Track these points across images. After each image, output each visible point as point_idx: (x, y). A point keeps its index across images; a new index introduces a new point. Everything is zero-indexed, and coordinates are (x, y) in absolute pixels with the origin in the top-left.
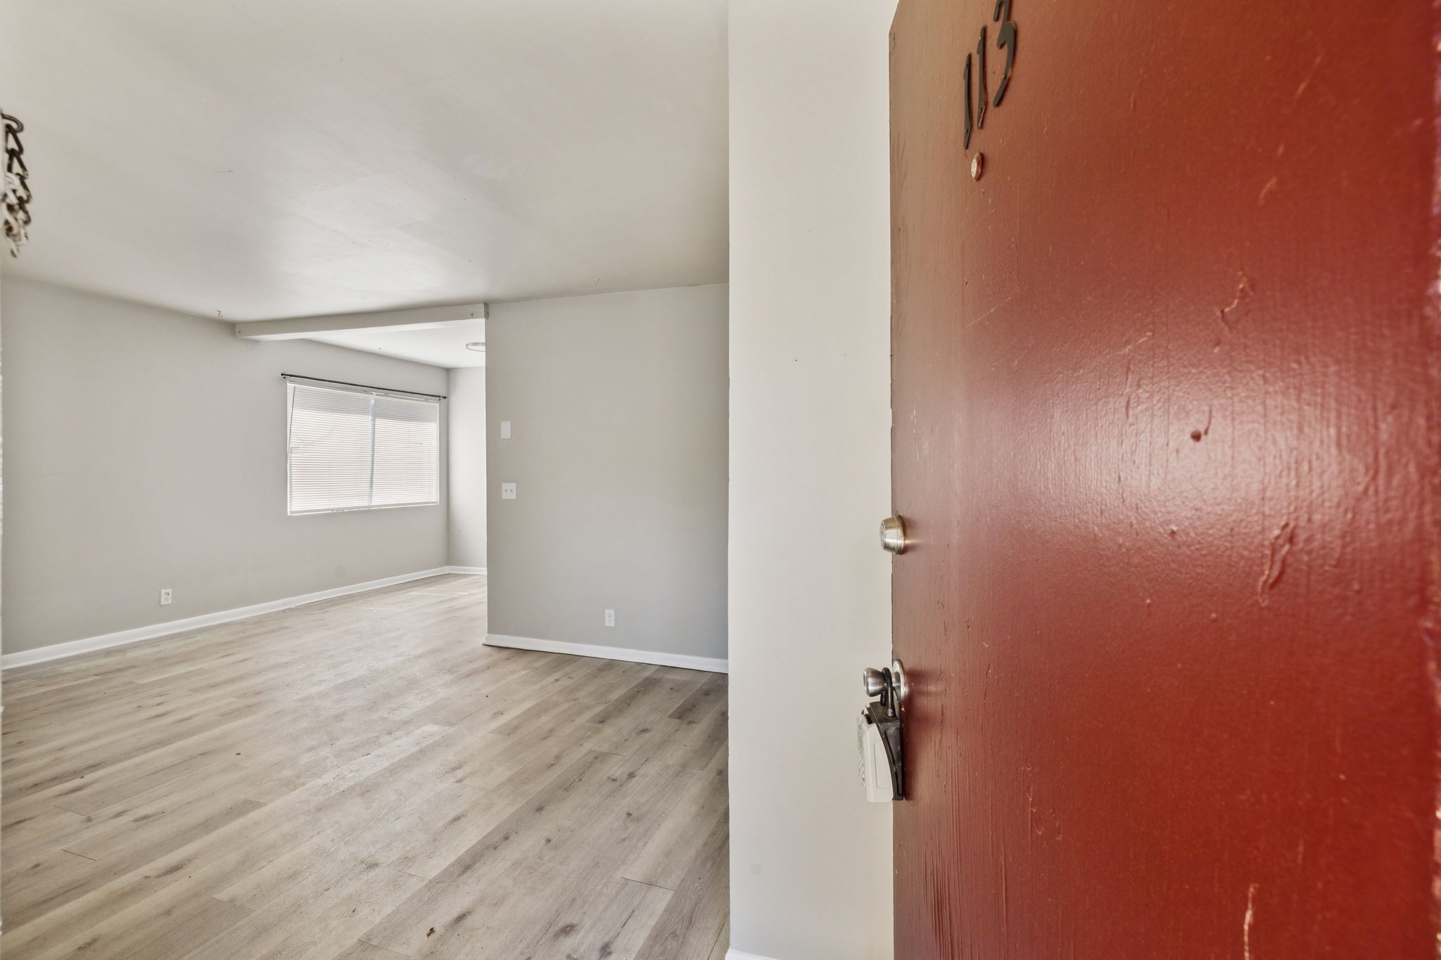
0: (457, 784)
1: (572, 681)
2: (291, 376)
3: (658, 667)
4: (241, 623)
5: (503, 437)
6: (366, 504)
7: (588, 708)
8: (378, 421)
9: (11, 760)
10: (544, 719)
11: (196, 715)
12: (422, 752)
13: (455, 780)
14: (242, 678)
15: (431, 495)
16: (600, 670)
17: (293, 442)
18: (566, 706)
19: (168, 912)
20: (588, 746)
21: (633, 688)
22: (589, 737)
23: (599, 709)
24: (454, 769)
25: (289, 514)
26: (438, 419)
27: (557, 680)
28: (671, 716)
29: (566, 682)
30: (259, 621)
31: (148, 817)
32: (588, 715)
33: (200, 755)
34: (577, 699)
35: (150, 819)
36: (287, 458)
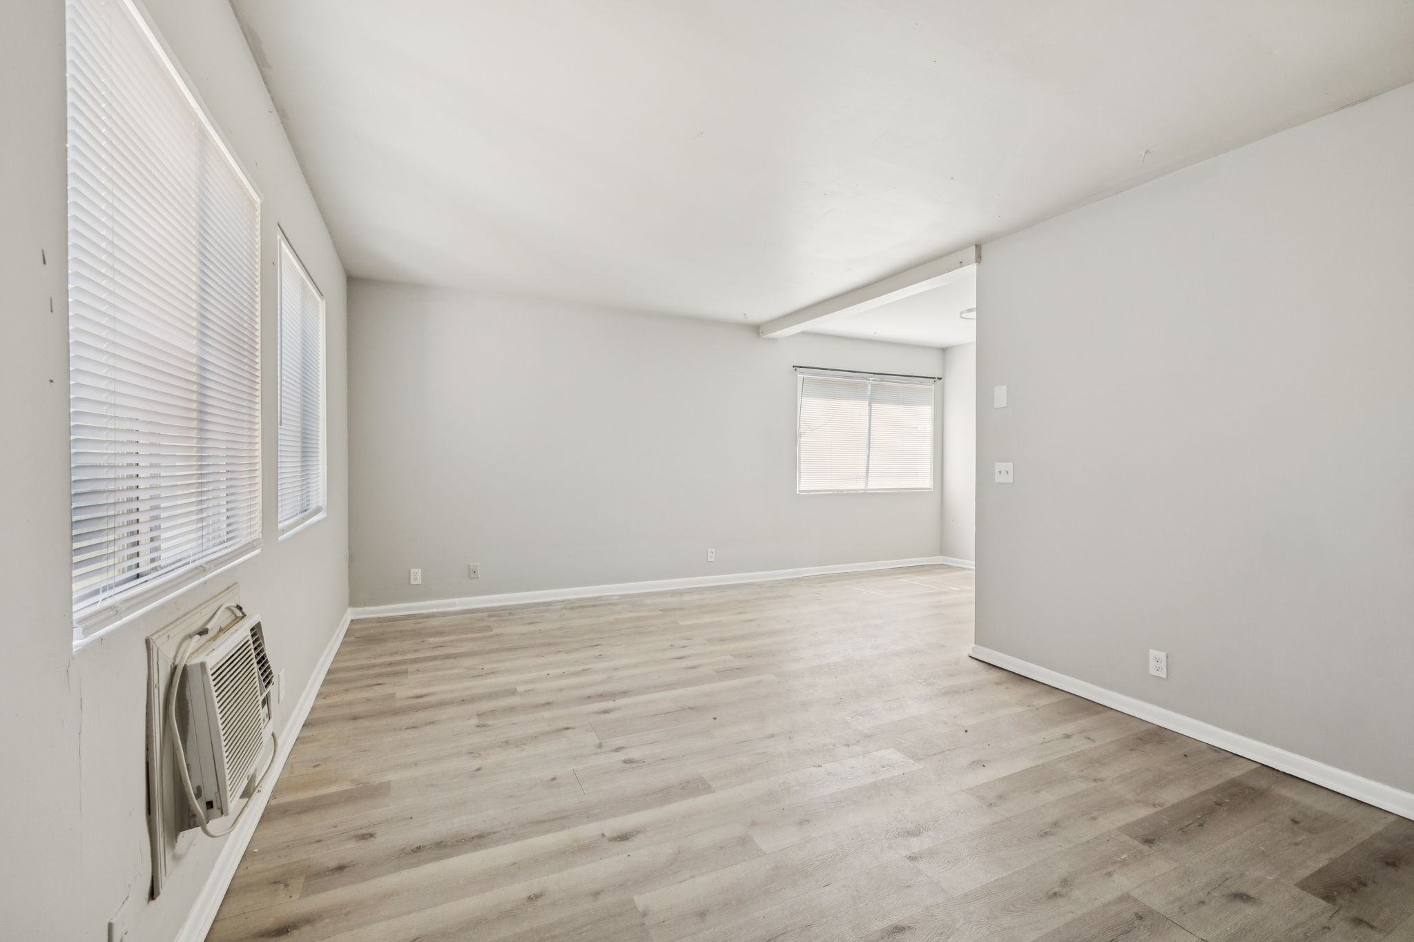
0: (908, 862)
1: (1093, 745)
2: (800, 367)
3: (1256, 766)
4: (760, 585)
5: (997, 405)
6: (863, 487)
7: (1121, 804)
8: (875, 406)
9: (589, 669)
10: (1046, 797)
11: (700, 666)
12: (875, 786)
13: (908, 853)
14: (744, 637)
15: (925, 480)
16: (1140, 739)
17: (803, 427)
18: (1081, 786)
19: (596, 894)
20: (1123, 882)
21: (1207, 792)
22: (1124, 863)
23: (1142, 812)
24: (910, 834)
25: (798, 493)
26: (933, 402)
27: (1068, 736)
28: (1304, 885)
29: (1081, 744)
30: (772, 586)
31: (633, 762)
32: (1123, 818)
33: (690, 708)
34: (1101, 780)
35: (634, 765)
36: (796, 442)
